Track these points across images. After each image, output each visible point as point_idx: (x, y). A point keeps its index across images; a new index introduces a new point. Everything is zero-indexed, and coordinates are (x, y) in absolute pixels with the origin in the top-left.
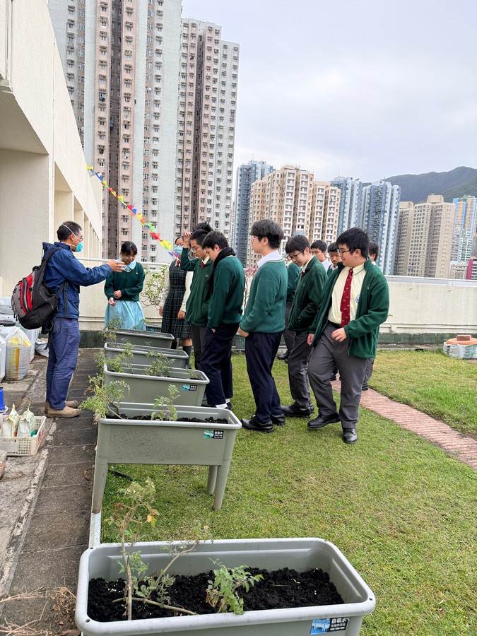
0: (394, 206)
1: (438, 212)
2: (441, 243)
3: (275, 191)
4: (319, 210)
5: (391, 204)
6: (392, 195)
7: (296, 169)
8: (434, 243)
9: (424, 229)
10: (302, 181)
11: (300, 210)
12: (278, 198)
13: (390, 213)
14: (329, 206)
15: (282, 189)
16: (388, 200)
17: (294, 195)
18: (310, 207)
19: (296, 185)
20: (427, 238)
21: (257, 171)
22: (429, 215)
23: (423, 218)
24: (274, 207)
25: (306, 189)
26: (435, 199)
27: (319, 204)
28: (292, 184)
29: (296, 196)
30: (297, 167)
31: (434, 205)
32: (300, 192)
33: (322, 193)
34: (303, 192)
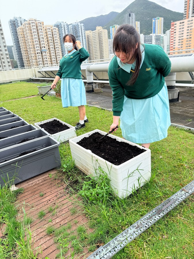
0: (83, 33)
1: (101, 34)
2: (104, 47)
3: (28, 32)
4: (50, 38)
5: (82, 32)
6: (81, 28)
7: (35, 20)
8: (102, 48)
9: (97, 42)
10: (39, 26)
11: (41, 40)
12: (30, 35)
13: (82, 36)
14: (54, 36)
15: (31, 30)
16: (80, 31)
17: (37, 32)
18: (46, 38)
19: (37, 28)
20: (99, 46)
21: (18, 22)
22: (98, 35)
23: (96, 37)
24: (29, 39)
25: (41, 29)
26: (99, 28)
27: (50, 36)
28: (35, 27)
29: (38, 33)
30: (35, 19)
31: (99, 31)
32: (39, 31)
33: (50, 31)
34: (41, 31)
